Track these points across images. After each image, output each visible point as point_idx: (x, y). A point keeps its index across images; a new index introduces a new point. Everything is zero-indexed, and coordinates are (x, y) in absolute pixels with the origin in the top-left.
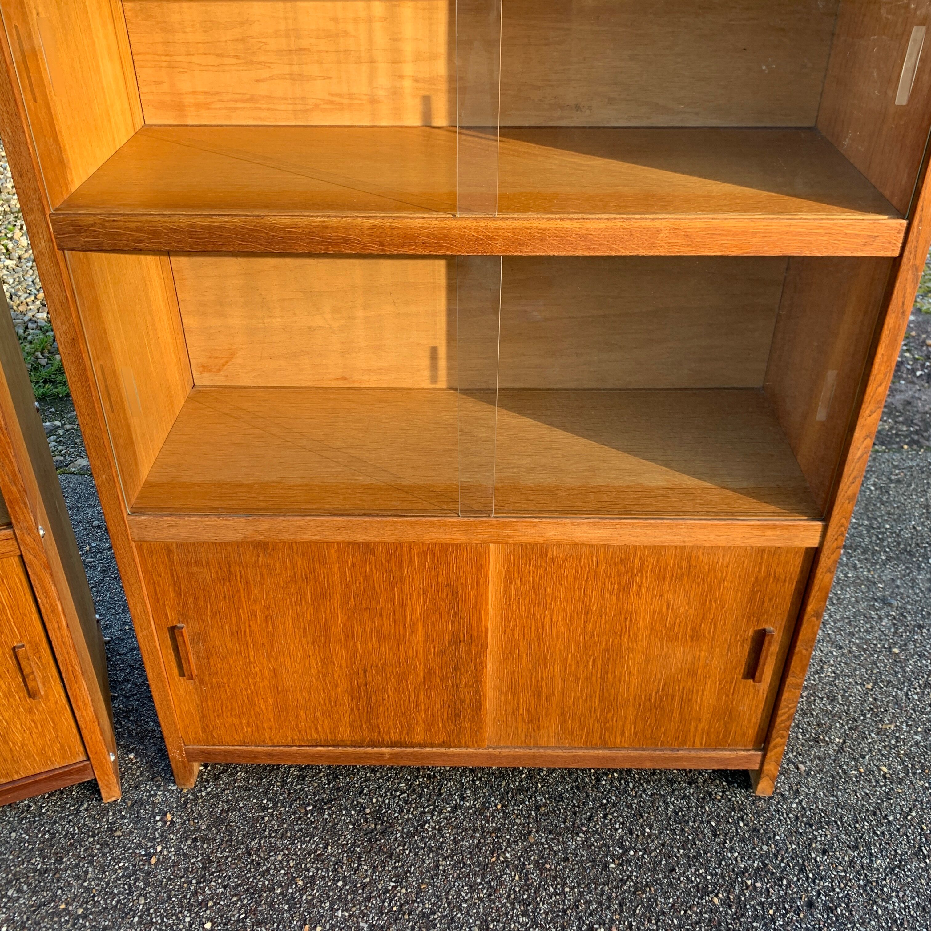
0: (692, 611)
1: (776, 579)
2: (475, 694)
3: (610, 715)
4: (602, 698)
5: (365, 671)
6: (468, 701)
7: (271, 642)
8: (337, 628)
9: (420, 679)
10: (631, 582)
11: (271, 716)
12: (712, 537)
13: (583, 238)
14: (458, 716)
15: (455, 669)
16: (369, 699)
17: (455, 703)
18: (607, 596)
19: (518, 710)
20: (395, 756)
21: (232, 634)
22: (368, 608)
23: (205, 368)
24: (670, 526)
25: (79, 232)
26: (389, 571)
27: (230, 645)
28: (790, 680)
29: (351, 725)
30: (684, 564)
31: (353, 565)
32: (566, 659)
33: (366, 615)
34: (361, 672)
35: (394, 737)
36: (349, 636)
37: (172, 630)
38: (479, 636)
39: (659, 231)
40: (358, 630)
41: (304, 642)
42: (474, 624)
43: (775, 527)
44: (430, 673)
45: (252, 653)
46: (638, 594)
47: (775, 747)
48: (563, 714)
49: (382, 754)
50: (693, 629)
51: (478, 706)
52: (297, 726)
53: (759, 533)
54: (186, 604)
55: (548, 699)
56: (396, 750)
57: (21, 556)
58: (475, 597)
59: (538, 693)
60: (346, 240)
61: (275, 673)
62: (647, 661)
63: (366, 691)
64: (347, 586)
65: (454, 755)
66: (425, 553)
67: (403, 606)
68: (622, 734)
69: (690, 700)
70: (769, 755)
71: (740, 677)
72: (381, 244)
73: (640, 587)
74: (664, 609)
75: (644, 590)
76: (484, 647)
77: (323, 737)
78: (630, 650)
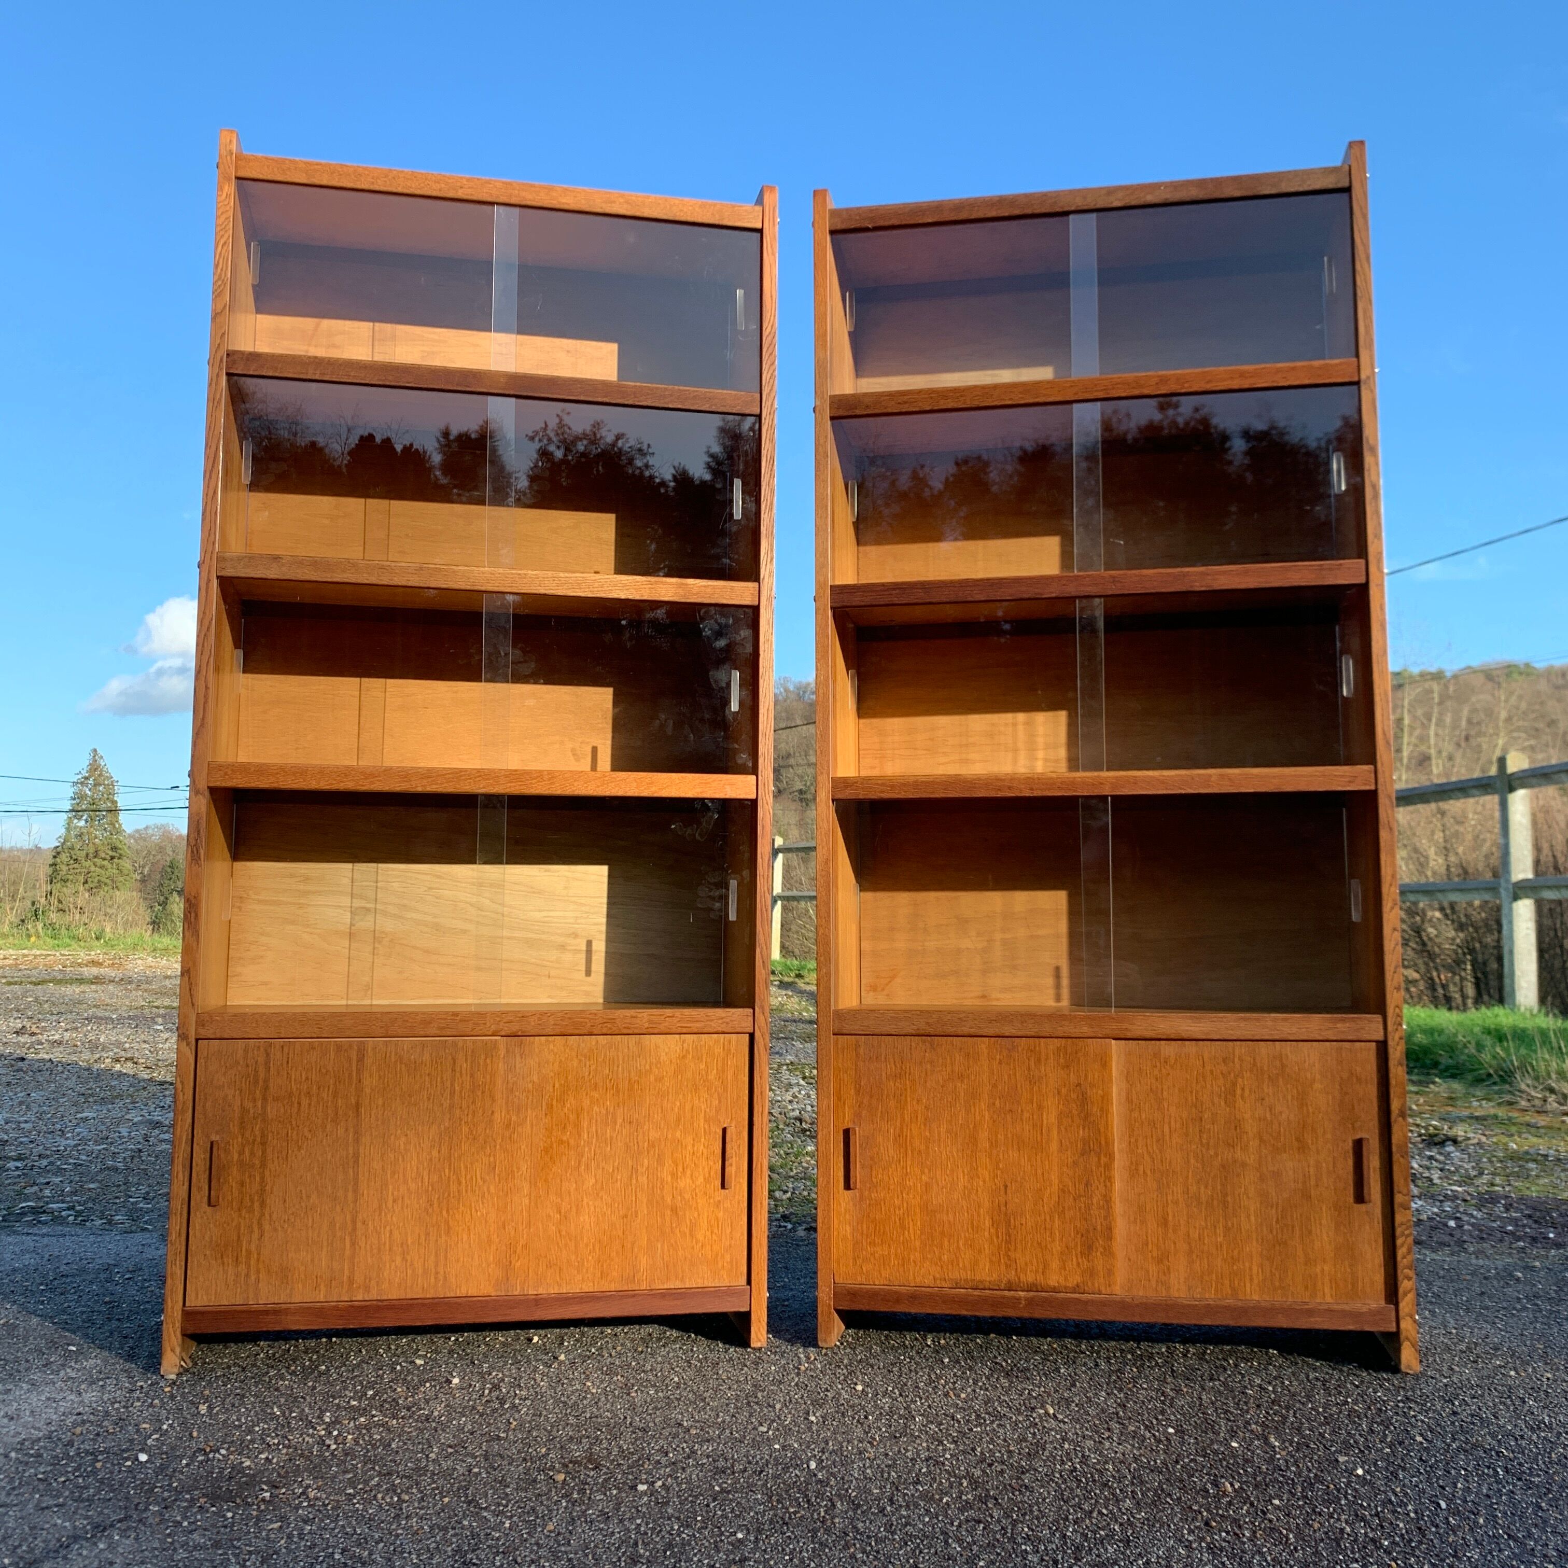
0: (1292, 1117)
1: (1359, 1080)
2: (1106, 1218)
3: (1236, 1252)
4: (1227, 1229)
5: (1006, 1187)
6: (1099, 1227)
7: (927, 1147)
8: (983, 1135)
9: (1055, 1198)
10: (1234, 1084)
11: (918, 1243)
12: (1294, 1030)
13: (1163, 782)
14: (1090, 1248)
15: (1086, 1185)
16: (1008, 1223)
17: (1088, 1231)
18: (1216, 1100)
19: (1147, 1244)
20: (1030, 1302)
21: (895, 1140)
22: (1011, 1111)
23: (874, 988)
24: (1257, 1020)
25: (846, 787)
26: (1029, 1069)
27: (891, 1152)
28: (1399, 1198)
29: (991, 1261)
30: (1278, 1063)
31: (1000, 1063)
32: (1187, 1177)
33: (1009, 1117)
34: (1002, 1188)
35: (1030, 1278)
36: (994, 1144)
37: (847, 1133)
38: (1107, 1143)
39: (1210, 776)
40: (1001, 1137)
41: (955, 1150)
42: (1102, 1130)
43: (1343, 1020)
44: (1063, 1191)
45: (909, 1163)
46: (1242, 1097)
47: (1405, 1294)
48: (1191, 1252)
49: (1019, 1299)
50: (1298, 1140)
51: (1110, 1237)
52: (940, 1259)
53: (1331, 1025)
54: (862, 1103)
55: (1174, 1231)
56: (1032, 1294)
57: (752, 1036)
58: (1103, 1097)
59: (1165, 1223)
60: (1009, 788)
61: (927, 1186)
62: (1262, 1179)
63: (1006, 1214)
64: (995, 1086)
65: (1086, 1303)
66: (1059, 1049)
67: (1040, 1107)
68: (1251, 1280)
69: (1310, 1232)
70: (1401, 1305)
71: (1351, 1200)
72: (1032, 789)
73: (1243, 1089)
74: (1268, 1115)
75: (1247, 1092)
76: (1111, 1157)
77: (963, 1276)
78: (1244, 1165)
